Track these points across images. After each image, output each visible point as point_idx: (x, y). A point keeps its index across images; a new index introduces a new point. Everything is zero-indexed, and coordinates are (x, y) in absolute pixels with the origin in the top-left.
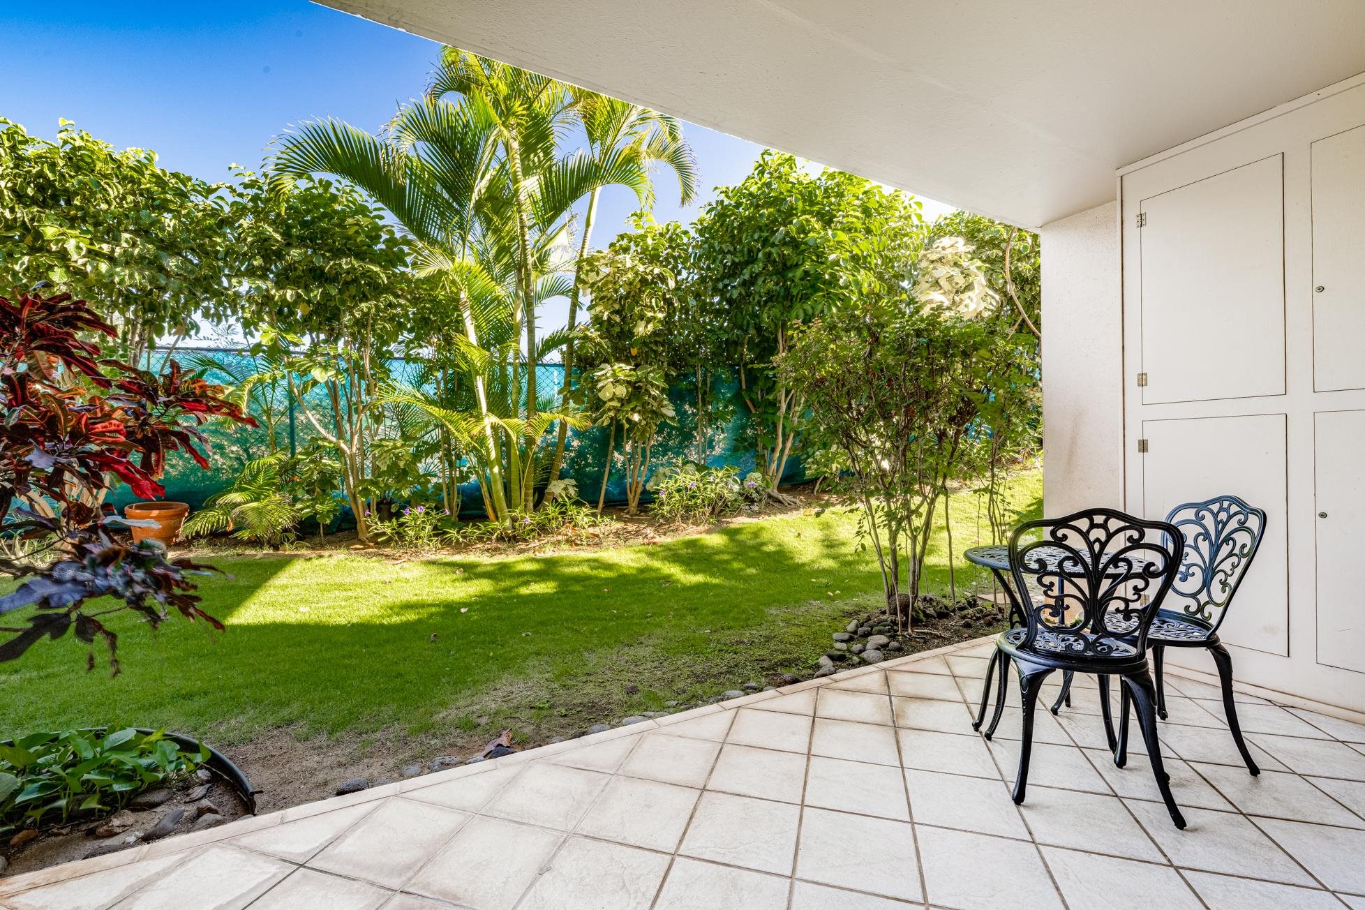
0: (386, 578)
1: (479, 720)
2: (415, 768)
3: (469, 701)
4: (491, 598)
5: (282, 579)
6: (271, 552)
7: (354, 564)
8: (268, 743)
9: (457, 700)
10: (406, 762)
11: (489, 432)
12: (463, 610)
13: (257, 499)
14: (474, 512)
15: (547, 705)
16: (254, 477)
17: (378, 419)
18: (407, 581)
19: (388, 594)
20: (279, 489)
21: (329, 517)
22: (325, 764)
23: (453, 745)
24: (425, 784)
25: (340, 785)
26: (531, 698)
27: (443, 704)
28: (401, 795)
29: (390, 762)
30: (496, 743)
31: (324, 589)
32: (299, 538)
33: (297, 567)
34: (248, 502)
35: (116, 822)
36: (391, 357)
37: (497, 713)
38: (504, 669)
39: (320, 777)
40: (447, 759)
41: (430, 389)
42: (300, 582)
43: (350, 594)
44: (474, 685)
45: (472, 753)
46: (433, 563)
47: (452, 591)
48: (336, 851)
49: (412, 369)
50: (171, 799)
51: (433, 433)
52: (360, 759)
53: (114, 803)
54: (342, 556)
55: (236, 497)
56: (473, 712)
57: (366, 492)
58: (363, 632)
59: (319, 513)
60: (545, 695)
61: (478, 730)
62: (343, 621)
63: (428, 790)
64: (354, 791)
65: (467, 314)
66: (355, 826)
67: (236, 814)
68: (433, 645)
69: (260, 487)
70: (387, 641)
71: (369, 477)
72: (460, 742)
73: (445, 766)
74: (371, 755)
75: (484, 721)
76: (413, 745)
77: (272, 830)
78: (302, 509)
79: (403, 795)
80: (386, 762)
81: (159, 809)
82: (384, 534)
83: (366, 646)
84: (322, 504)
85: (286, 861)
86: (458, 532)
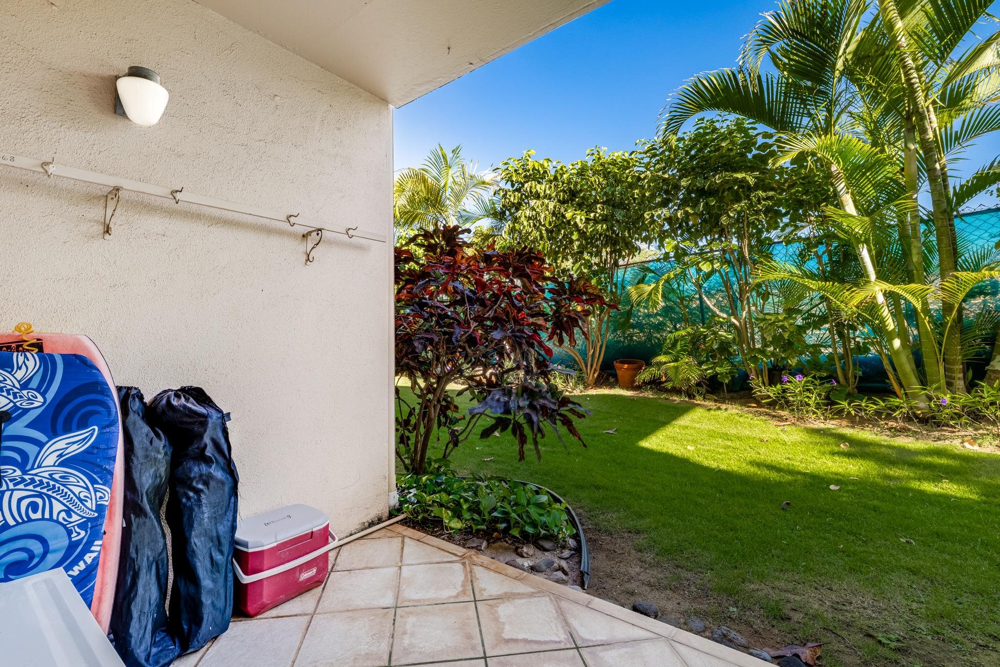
0: (765, 436)
1: (792, 614)
2: (698, 624)
3: (791, 586)
4: (874, 485)
5: (685, 420)
6: (687, 399)
7: (741, 420)
8: (619, 541)
9: (778, 579)
10: (697, 613)
11: (881, 299)
12: (832, 487)
13: (676, 360)
14: (875, 385)
15: (893, 645)
16: (674, 345)
17: (765, 296)
18: (785, 444)
19: (762, 451)
20: (690, 354)
21: (727, 377)
22: (640, 577)
23: (749, 624)
24: (696, 645)
25: (639, 600)
26: (874, 623)
27: (762, 577)
28: (670, 641)
29: (685, 605)
30: (794, 651)
31: (712, 435)
32: (708, 392)
33: (698, 413)
34: (670, 362)
35: (525, 550)
36: (771, 243)
37: (815, 617)
38: (852, 570)
39: (632, 586)
40: (733, 634)
41: (812, 265)
42: (698, 426)
43: (729, 443)
44: (804, 572)
45: (764, 645)
46: (817, 431)
47: (830, 464)
48: (601, 654)
49: (795, 248)
50: (554, 550)
51: (820, 306)
52: (665, 588)
53: (526, 538)
54: (735, 411)
55: (662, 358)
56: (788, 601)
57: (755, 359)
58: (723, 478)
59: (718, 374)
60: (898, 629)
61: (784, 625)
62: (714, 465)
63: (696, 653)
64: (642, 613)
65: (841, 186)
66: (625, 643)
67: (576, 581)
68: (782, 512)
69: (678, 352)
70: (740, 494)
71: (758, 346)
72: (758, 624)
73: (724, 640)
74: (674, 590)
75: (796, 617)
76: (713, 601)
77: (579, 607)
78: (706, 370)
79: (673, 642)
80: (682, 603)
81: (546, 554)
82: (769, 397)
83: (721, 492)
84: (721, 366)
85: (572, 637)
86: (849, 404)
